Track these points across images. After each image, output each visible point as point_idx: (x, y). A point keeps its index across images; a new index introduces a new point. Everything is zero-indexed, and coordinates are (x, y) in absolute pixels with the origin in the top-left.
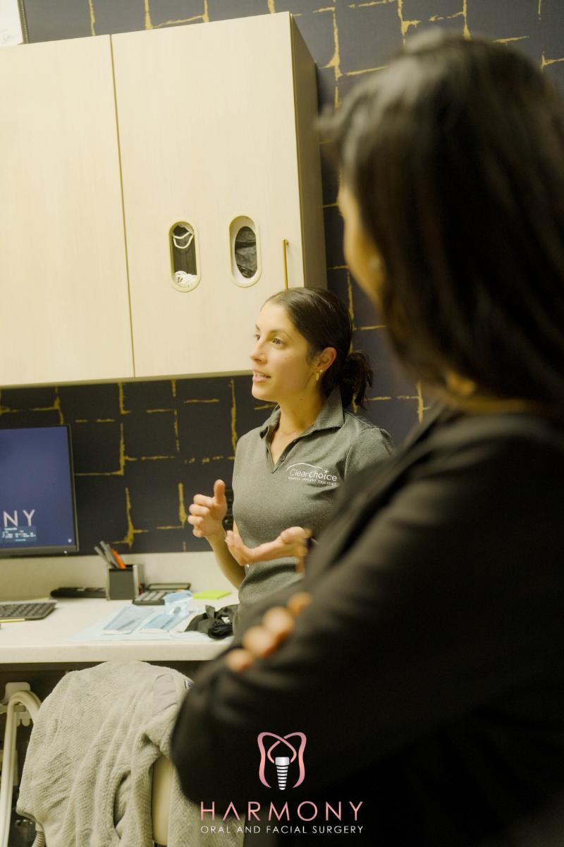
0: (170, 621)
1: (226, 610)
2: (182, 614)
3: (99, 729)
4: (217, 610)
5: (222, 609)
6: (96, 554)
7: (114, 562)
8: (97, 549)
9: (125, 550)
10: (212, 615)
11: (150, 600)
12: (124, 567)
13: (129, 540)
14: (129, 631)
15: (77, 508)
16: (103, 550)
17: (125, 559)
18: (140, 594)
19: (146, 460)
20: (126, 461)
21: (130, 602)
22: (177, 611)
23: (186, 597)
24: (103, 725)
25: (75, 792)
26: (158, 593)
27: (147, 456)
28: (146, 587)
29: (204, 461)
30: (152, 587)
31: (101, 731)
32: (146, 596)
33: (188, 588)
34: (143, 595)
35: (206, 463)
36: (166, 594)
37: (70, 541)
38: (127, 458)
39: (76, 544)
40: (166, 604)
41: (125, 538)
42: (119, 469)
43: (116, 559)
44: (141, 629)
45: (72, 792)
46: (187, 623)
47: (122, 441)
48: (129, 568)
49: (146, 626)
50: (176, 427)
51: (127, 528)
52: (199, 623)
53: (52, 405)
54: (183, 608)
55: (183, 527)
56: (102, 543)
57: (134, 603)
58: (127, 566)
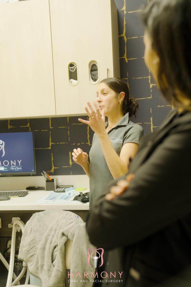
0: (68, 197)
1: (86, 194)
2: (71, 195)
3: (46, 231)
4: (83, 194)
5: (85, 193)
6: (41, 175)
7: (48, 178)
8: (42, 173)
9: (51, 174)
10: (82, 195)
11: (60, 191)
12: (51, 180)
13: (52, 171)
14: (54, 200)
15: (36, 161)
16: (44, 174)
17: (51, 177)
18: (56, 189)
19: (58, 144)
20: (52, 144)
21: (53, 191)
22: (70, 194)
23: (72, 190)
24: (48, 230)
25: (38, 252)
26: (62, 188)
27: (59, 142)
28: (58, 186)
29: (78, 144)
30: (60, 187)
31: (47, 232)
32: (59, 190)
33: (73, 187)
34: (58, 189)
35: (79, 145)
36: (65, 189)
37: (33, 170)
38: (52, 143)
39: (35, 172)
40: (66, 192)
41: (51, 170)
42: (49, 147)
43: (48, 177)
44: (58, 200)
45: (37, 252)
46: (73, 198)
47: (50, 138)
48: (53, 180)
49: (59, 199)
50: (69, 133)
51: (52, 167)
52: (78, 198)
53: (27, 125)
54: (72, 193)
55: (71, 166)
56: (44, 172)
57: (54, 191)
58: (52, 179)
